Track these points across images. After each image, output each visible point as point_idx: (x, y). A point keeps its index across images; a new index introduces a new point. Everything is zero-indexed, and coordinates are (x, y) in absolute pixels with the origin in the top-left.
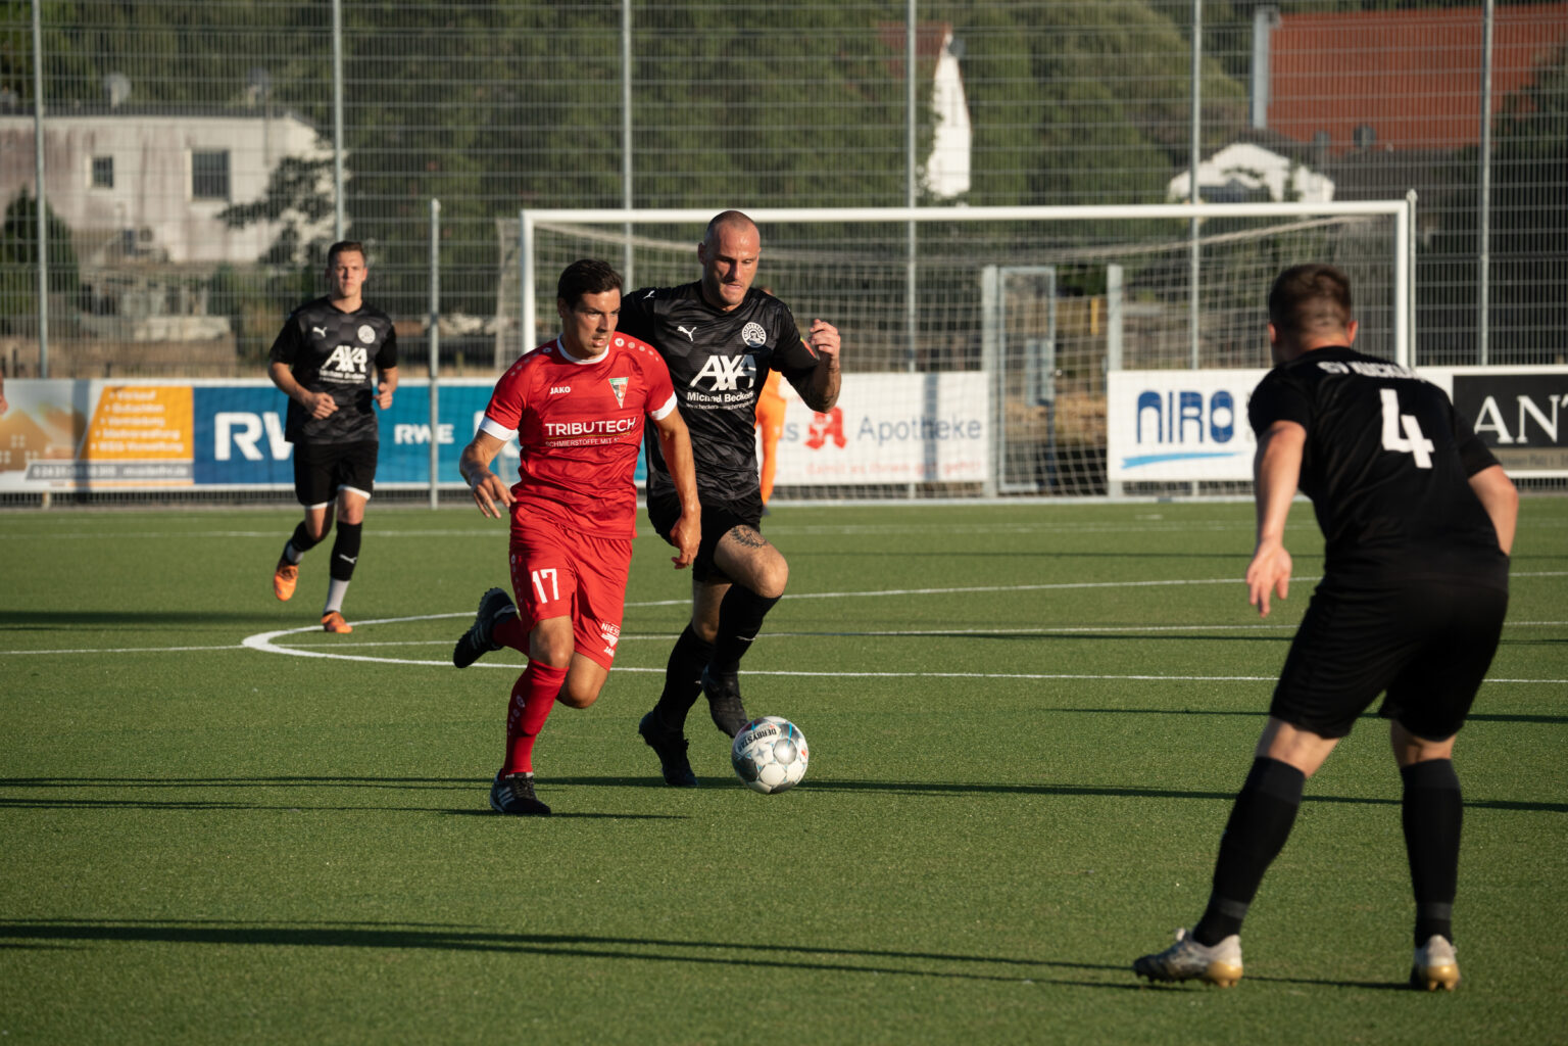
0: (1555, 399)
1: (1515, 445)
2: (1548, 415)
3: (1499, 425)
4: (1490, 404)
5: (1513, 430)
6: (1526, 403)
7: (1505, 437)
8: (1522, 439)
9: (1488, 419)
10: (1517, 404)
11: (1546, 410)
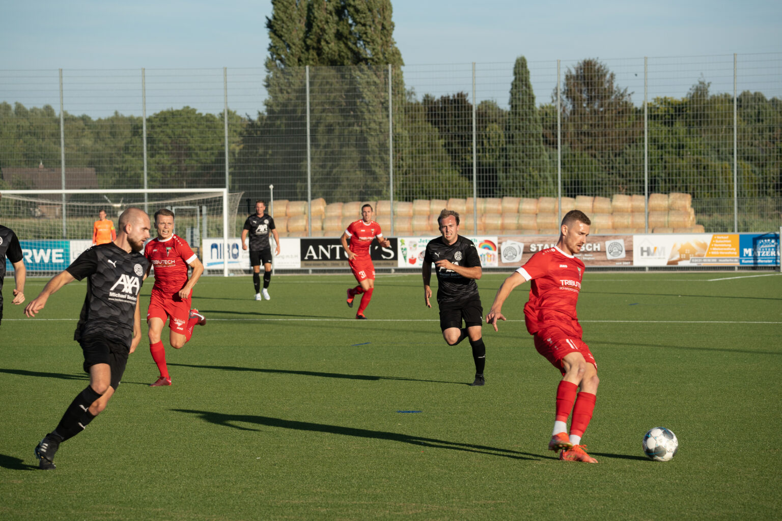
0: (329, 246)
1: (318, 260)
2: (327, 251)
3: (314, 254)
4: (311, 248)
5: (318, 255)
6: (321, 247)
7: (315, 257)
8: (320, 258)
9: (310, 252)
10: (318, 248)
11: (327, 250)
